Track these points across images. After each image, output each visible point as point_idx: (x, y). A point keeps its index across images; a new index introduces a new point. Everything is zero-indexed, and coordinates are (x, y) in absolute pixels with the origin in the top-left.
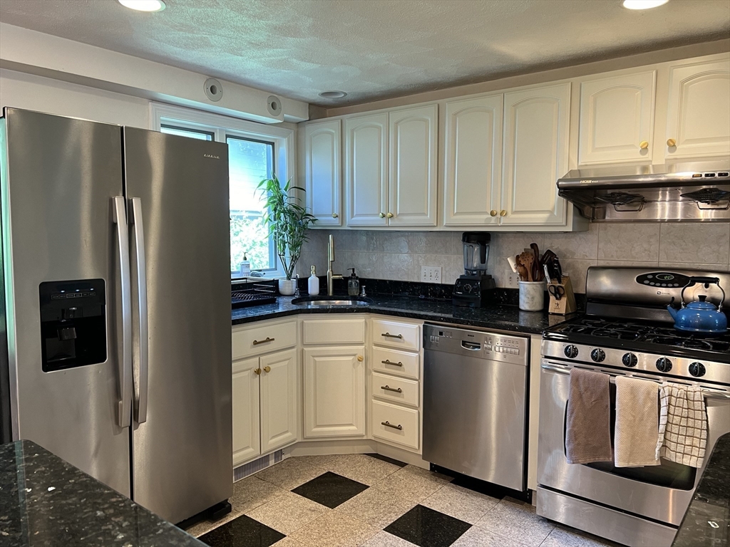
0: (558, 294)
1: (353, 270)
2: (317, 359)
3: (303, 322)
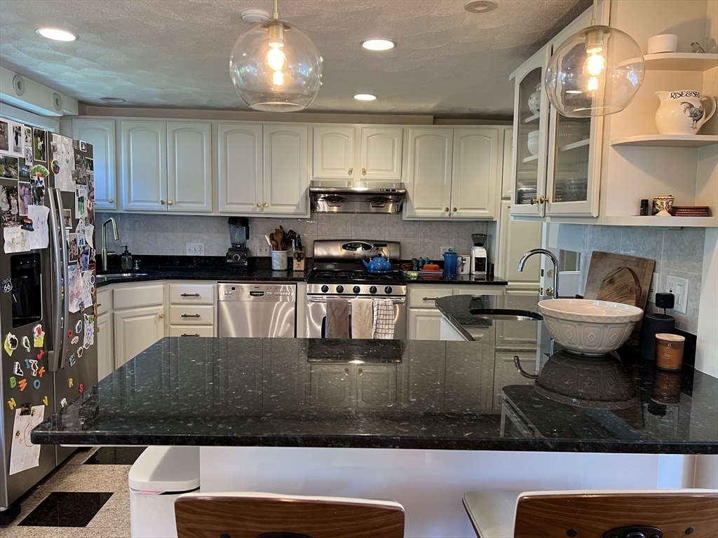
0: (299, 258)
1: (126, 247)
2: (126, 320)
3: (113, 291)
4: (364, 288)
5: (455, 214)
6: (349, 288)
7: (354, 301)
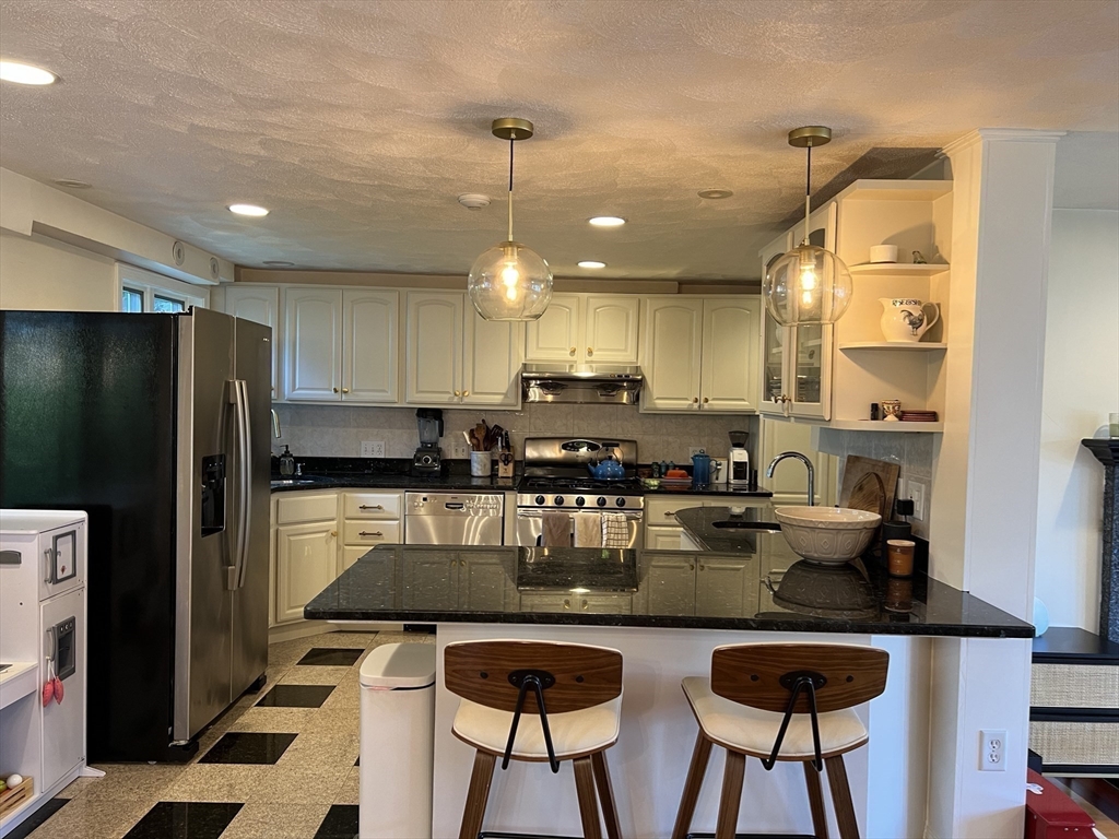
0: (506, 462)
1: (287, 446)
2: (292, 538)
3: (278, 501)
4: (590, 500)
5: (706, 406)
6: (570, 499)
7: (578, 515)
